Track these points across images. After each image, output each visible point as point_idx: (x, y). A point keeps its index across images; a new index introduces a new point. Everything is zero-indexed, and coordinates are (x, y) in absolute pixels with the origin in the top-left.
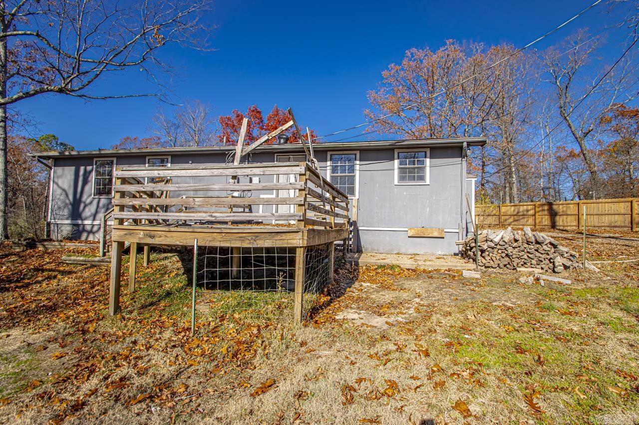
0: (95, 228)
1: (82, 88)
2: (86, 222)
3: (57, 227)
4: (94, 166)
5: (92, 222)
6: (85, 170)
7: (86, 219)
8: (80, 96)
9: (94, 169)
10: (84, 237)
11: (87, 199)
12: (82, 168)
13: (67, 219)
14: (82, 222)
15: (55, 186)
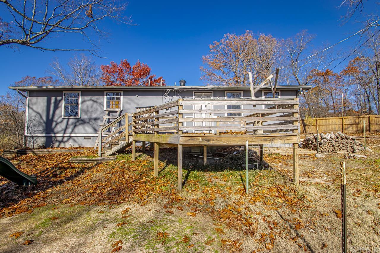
0: (65, 139)
1: (37, 42)
2: (58, 135)
3: (33, 139)
4: (64, 97)
5: (63, 135)
6: (56, 99)
7: (58, 133)
8: (37, 48)
9: (63, 99)
10: (56, 145)
11: (58, 119)
12: (53, 99)
13: (42, 133)
14: (55, 135)
15: (31, 111)
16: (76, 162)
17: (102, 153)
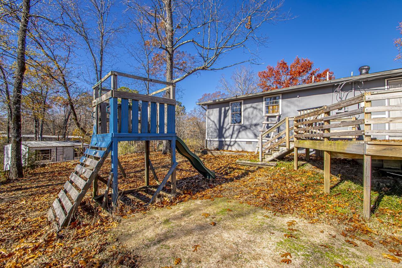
0: (232, 143)
1: (211, 65)
2: (226, 140)
3: (211, 142)
4: (230, 107)
5: (231, 140)
6: (225, 109)
7: (226, 138)
8: (211, 70)
10: (226, 148)
11: (226, 126)
12: (223, 109)
13: (216, 138)
14: (225, 140)
15: (209, 121)
16: (241, 164)
17: (263, 158)
